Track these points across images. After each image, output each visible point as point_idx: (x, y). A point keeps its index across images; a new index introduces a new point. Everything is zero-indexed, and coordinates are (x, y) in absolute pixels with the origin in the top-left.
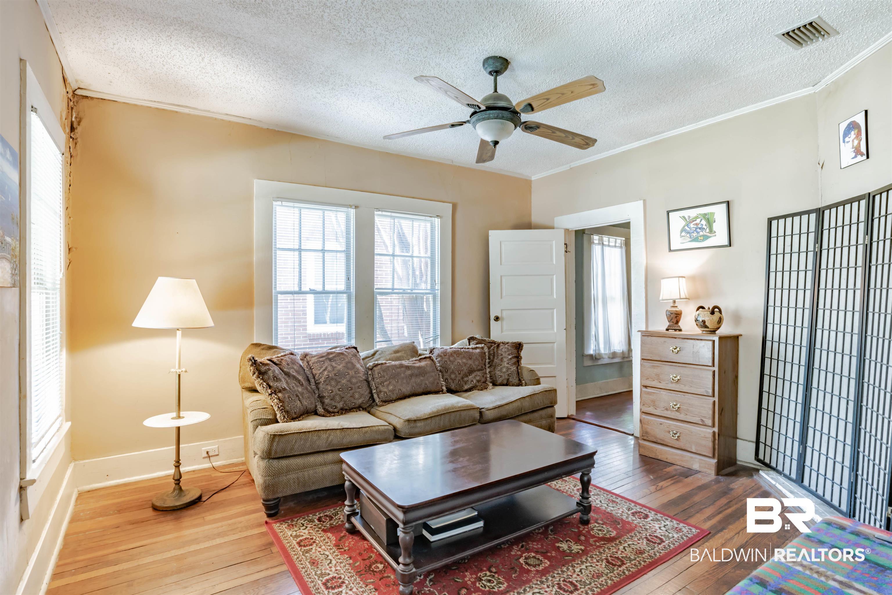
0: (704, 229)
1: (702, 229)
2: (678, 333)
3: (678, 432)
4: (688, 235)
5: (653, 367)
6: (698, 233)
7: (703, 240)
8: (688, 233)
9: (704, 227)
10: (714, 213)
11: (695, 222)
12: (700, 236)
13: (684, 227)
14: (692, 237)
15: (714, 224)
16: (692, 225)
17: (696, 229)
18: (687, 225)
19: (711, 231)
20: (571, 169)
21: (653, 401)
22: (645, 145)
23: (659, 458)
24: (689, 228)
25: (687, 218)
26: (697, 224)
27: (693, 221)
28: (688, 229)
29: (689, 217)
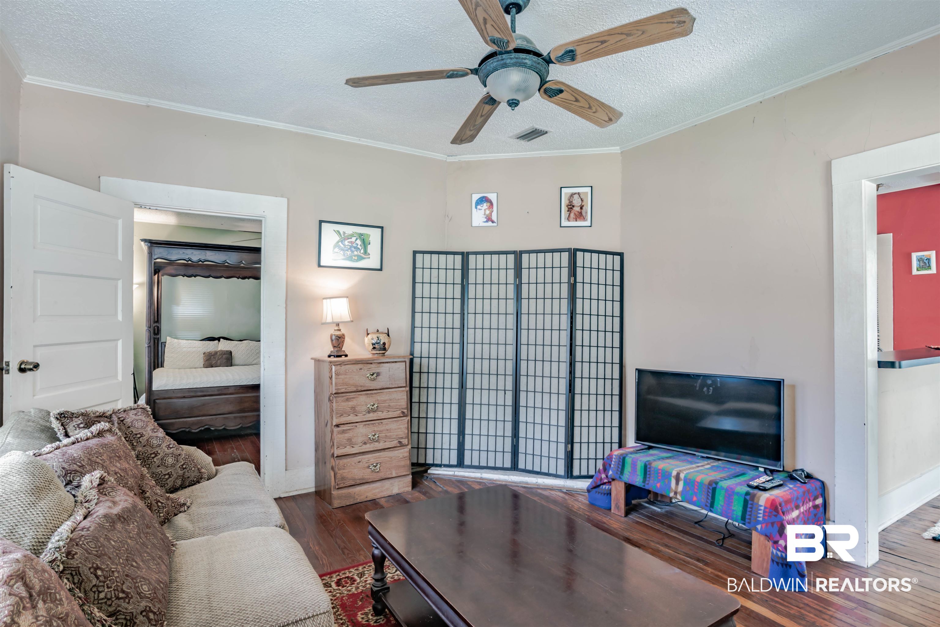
0: (359, 249)
1: (357, 248)
2: (343, 358)
3: (377, 463)
4: (342, 252)
5: (348, 400)
6: (353, 252)
7: (357, 261)
8: (342, 250)
9: (359, 246)
10: (370, 235)
11: (350, 240)
12: (355, 256)
13: (338, 242)
14: (346, 255)
15: (369, 246)
16: (346, 243)
17: (351, 247)
18: (342, 242)
19: (366, 252)
20: (148, 106)
21: (348, 439)
22: (291, 132)
23: (358, 501)
24: (344, 245)
25: (342, 233)
26: (351, 242)
27: (348, 239)
28: (342, 246)
29: (344, 233)
